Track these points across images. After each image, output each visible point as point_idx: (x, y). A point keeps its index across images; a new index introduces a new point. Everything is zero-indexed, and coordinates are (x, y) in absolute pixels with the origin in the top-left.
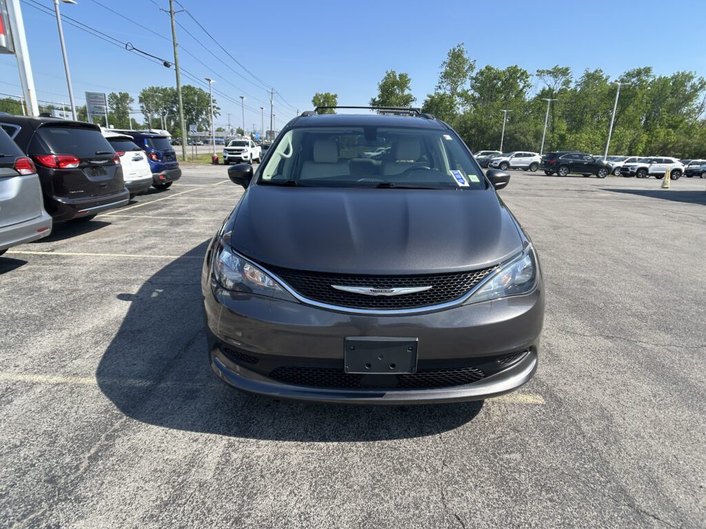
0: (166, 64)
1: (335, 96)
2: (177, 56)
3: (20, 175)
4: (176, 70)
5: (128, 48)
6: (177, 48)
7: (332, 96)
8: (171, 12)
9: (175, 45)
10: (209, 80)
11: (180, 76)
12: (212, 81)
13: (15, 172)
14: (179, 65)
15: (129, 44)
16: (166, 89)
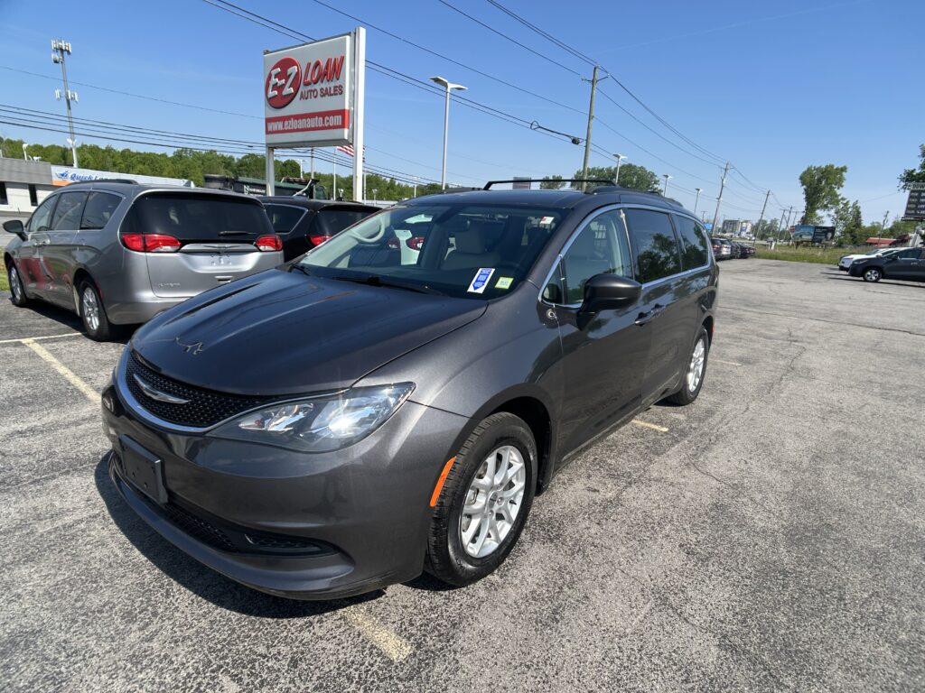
0: (575, 141)
1: (844, 169)
2: (590, 131)
3: (260, 251)
4: (586, 147)
5: (533, 127)
6: (592, 122)
7: (837, 169)
8: (593, 81)
9: (590, 117)
10: (618, 157)
11: (590, 153)
12: (622, 157)
13: (255, 248)
14: (591, 141)
15: (535, 123)
16: (602, 170)
